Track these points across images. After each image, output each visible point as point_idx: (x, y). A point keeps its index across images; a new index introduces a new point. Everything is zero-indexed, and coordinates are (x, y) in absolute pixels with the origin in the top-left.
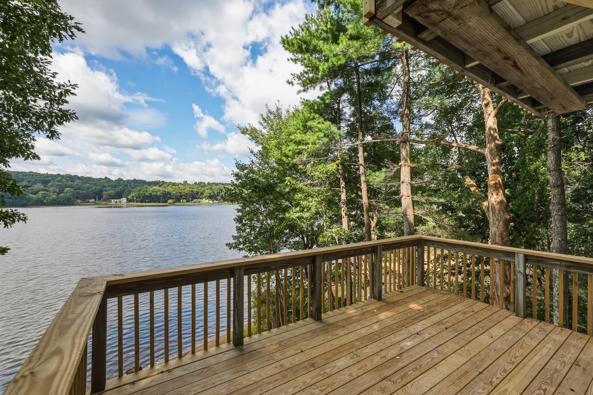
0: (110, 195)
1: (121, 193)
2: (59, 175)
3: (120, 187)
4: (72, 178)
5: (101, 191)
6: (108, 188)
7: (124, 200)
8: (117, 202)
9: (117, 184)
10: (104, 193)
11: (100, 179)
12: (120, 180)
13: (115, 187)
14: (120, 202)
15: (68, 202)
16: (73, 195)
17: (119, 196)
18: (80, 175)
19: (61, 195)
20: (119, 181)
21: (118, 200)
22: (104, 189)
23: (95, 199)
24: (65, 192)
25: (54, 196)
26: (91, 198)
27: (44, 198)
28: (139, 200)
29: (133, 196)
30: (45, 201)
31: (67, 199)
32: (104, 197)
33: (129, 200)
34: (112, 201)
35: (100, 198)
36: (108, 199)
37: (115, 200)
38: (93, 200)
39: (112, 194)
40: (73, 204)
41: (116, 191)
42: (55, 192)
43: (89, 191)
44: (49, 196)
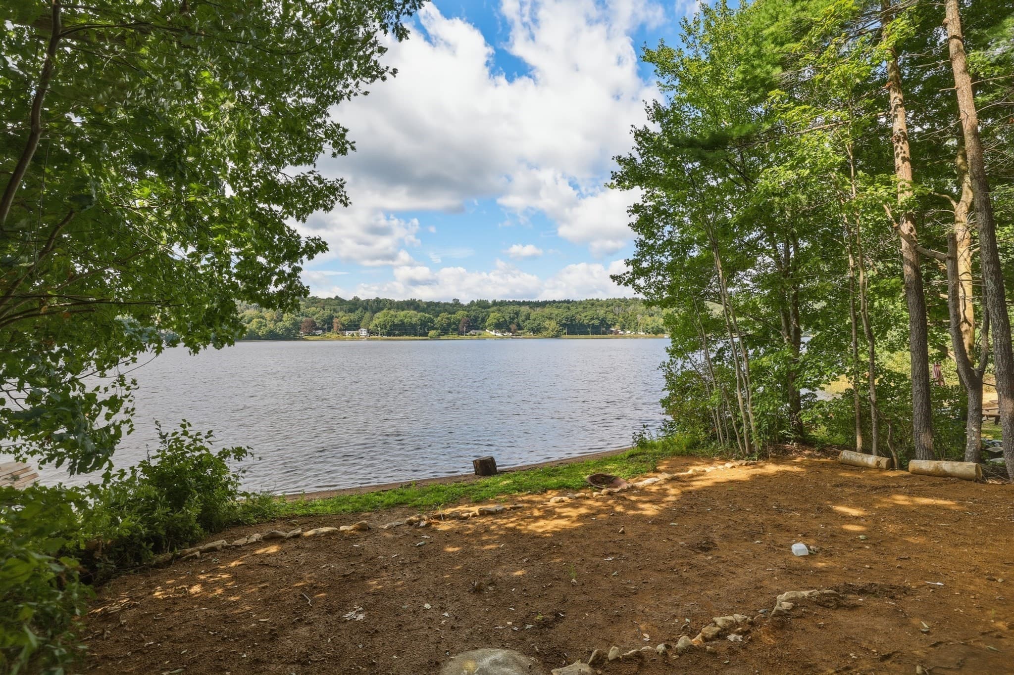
0: (343, 324)
1: (358, 321)
3: (357, 312)
5: (331, 318)
6: (340, 314)
7: (363, 332)
8: (353, 334)
9: (353, 307)
10: (335, 320)
11: (329, 300)
12: (356, 299)
13: (351, 310)
14: (358, 334)
16: (294, 324)
20: (355, 302)
21: (354, 332)
22: (335, 314)
23: (324, 330)
24: (284, 319)
25: (272, 326)
26: (318, 329)
27: (259, 328)
28: (385, 331)
29: (376, 326)
30: (260, 334)
31: (288, 330)
32: (335, 328)
33: (370, 332)
34: (347, 333)
35: (329, 330)
36: (341, 330)
37: (351, 332)
38: (320, 332)
39: (346, 323)
40: (295, 338)
41: (352, 318)
42: (272, 320)
43: (314, 318)
44: (266, 326)
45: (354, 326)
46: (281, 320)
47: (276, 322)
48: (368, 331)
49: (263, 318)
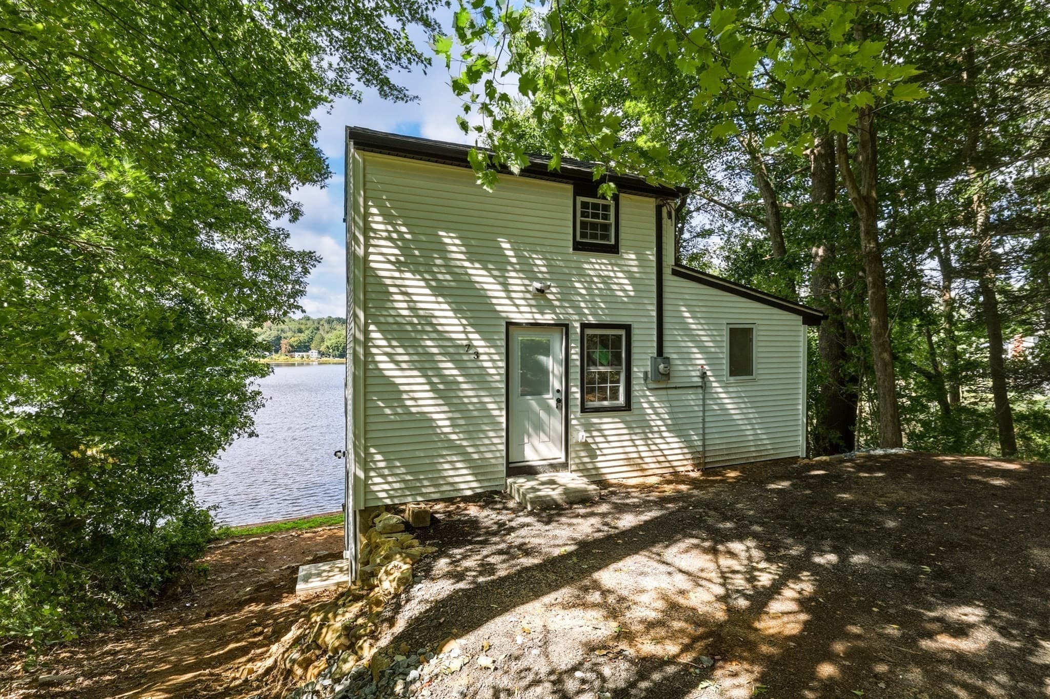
0: (291, 346)
1: (308, 342)
3: (307, 332)
5: (280, 339)
6: (290, 334)
7: (314, 354)
8: (303, 357)
9: (303, 327)
10: (283, 342)
13: (300, 331)
14: (308, 356)
20: (304, 321)
21: (304, 354)
22: (283, 335)
23: (271, 352)
28: (337, 353)
29: (328, 347)
32: (283, 349)
33: (322, 354)
34: (297, 354)
35: (277, 351)
36: (289, 352)
37: (301, 354)
39: (295, 344)
41: (302, 339)
45: (304, 347)
48: (319, 352)
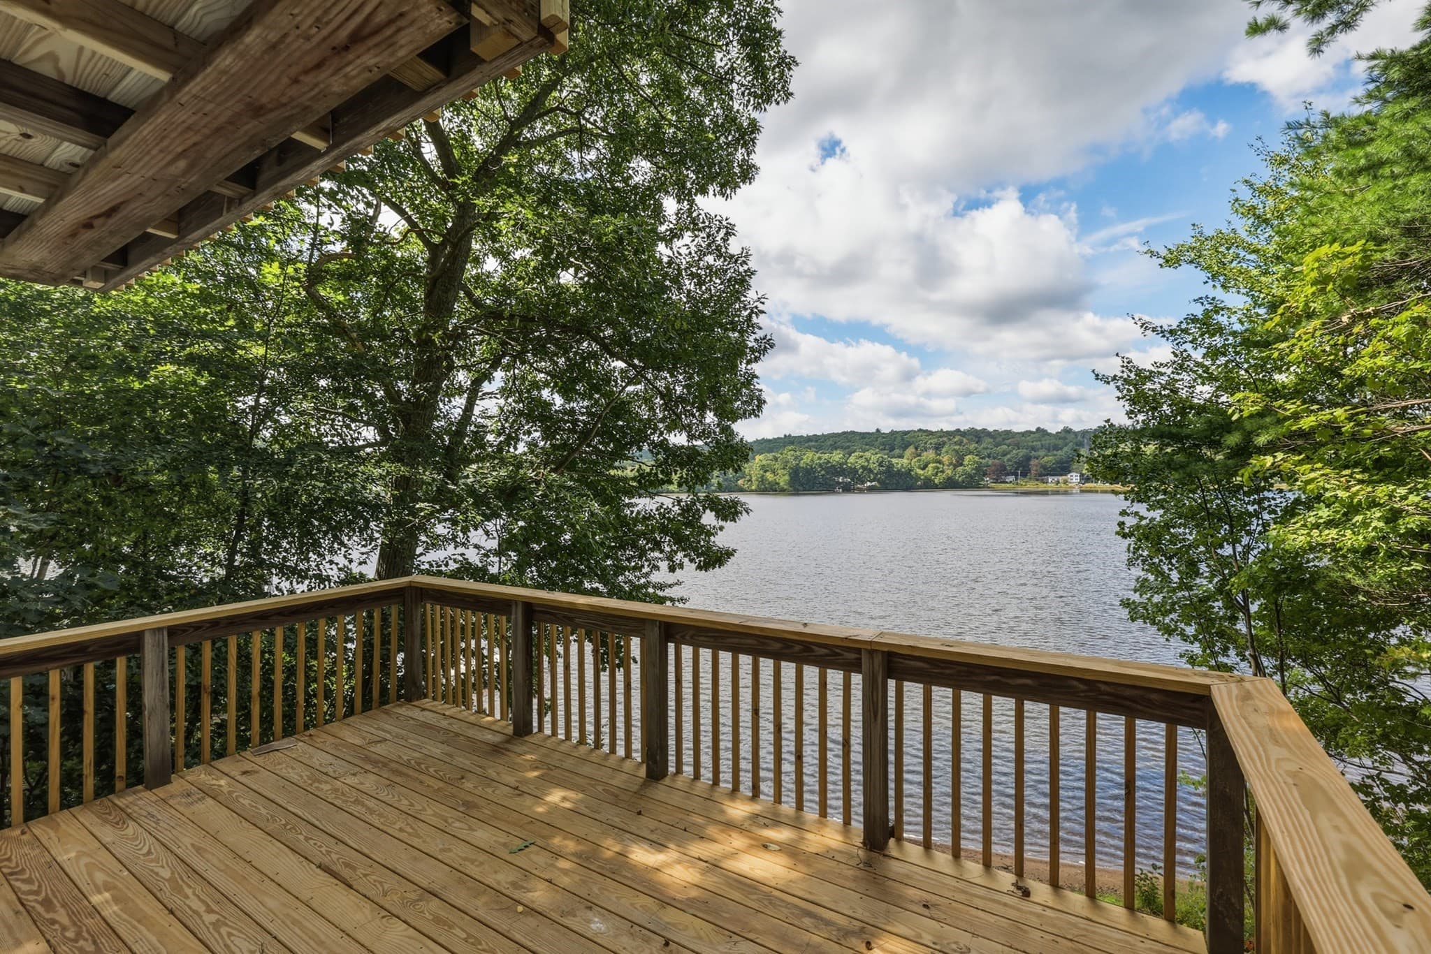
0: (1044, 467)
1: (1067, 462)
2: (958, 430)
3: (1065, 449)
4: (977, 435)
5: (1028, 458)
6: (1042, 453)
7: (1074, 478)
8: (1058, 482)
9: (1060, 442)
10: (1034, 462)
11: (1028, 433)
12: (1067, 431)
13: (1056, 448)
14: (1065, 482)
15: (970, 483)
16: (978, 469)
17: (1063, 468)
18: (991, 429)
19: (960, 469)
20: (1063, 435)
21: (1061, 479)
22: (1034, 454)
23: (1016, 475)
24: (966, 463)
25: (949, 472)
26: (1008, 474)
27: (936, 475)
30: (936, 481)
31: (970, 476)
32: (1033, 472)
34: (1050, 481)
35: (1024, 475)
36: (1041, 475)
37: (1056, 478)
38: (1011, 478)
39: (1049, 465)
40: (977, 486)
41: (1059, 458)
42: (951, 464)
43: (1005, 459)
44: (943, 472)
45: (1061, 469)
46: (961, 465)
47: (955, 466)
48: (1082, 475)
49: (940, 462)
